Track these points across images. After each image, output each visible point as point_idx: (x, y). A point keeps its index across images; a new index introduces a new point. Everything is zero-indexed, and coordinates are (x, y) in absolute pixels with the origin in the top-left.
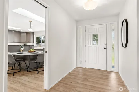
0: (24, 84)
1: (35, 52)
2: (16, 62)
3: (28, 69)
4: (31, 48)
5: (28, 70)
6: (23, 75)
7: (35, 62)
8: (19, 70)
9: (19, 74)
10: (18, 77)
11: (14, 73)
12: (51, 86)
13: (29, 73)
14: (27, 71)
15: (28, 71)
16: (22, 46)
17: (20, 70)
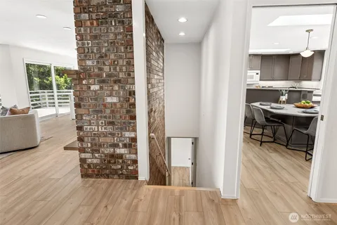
0: (272, 167)
1: (312, 107)
2: (267, 124)
3: (288, 142)
4: (305, 97)
5: (288, 144)
6: (276, 151)
7: (305, 132)
8: (272, 140)
9: (270, 147)
10: (267, 151)
11: (262, 142)
12: (331, 199)
13: (289, 151)
14: (286, 146)
15: (288, 147)
16: (284, 92)
17: (275, 140)
